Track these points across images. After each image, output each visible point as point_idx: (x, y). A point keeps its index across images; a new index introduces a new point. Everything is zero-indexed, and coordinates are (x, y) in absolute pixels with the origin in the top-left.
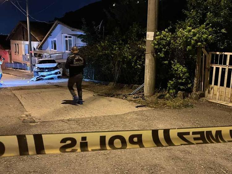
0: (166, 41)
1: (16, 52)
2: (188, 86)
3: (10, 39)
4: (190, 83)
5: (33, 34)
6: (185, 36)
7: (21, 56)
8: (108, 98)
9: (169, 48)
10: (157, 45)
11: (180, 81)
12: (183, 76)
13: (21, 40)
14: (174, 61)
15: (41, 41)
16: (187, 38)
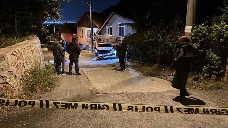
0: (202, 34)
1: (81, 36)
2: (220, 72)
3: (77, 26)
4: (223, 69)
5: (94, 22)
6: (219, 30)
7: (85, 39)
8: (151, 77)
9: (205, 39)
10: (194, 36)
11: (213, 67)
12: (216, 63)
13: (85, 27)
14: (209, 50)
15: (100, 28)
16: (220, 31)
